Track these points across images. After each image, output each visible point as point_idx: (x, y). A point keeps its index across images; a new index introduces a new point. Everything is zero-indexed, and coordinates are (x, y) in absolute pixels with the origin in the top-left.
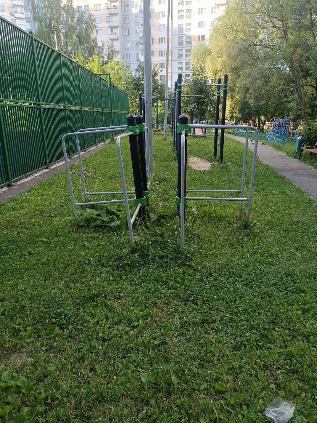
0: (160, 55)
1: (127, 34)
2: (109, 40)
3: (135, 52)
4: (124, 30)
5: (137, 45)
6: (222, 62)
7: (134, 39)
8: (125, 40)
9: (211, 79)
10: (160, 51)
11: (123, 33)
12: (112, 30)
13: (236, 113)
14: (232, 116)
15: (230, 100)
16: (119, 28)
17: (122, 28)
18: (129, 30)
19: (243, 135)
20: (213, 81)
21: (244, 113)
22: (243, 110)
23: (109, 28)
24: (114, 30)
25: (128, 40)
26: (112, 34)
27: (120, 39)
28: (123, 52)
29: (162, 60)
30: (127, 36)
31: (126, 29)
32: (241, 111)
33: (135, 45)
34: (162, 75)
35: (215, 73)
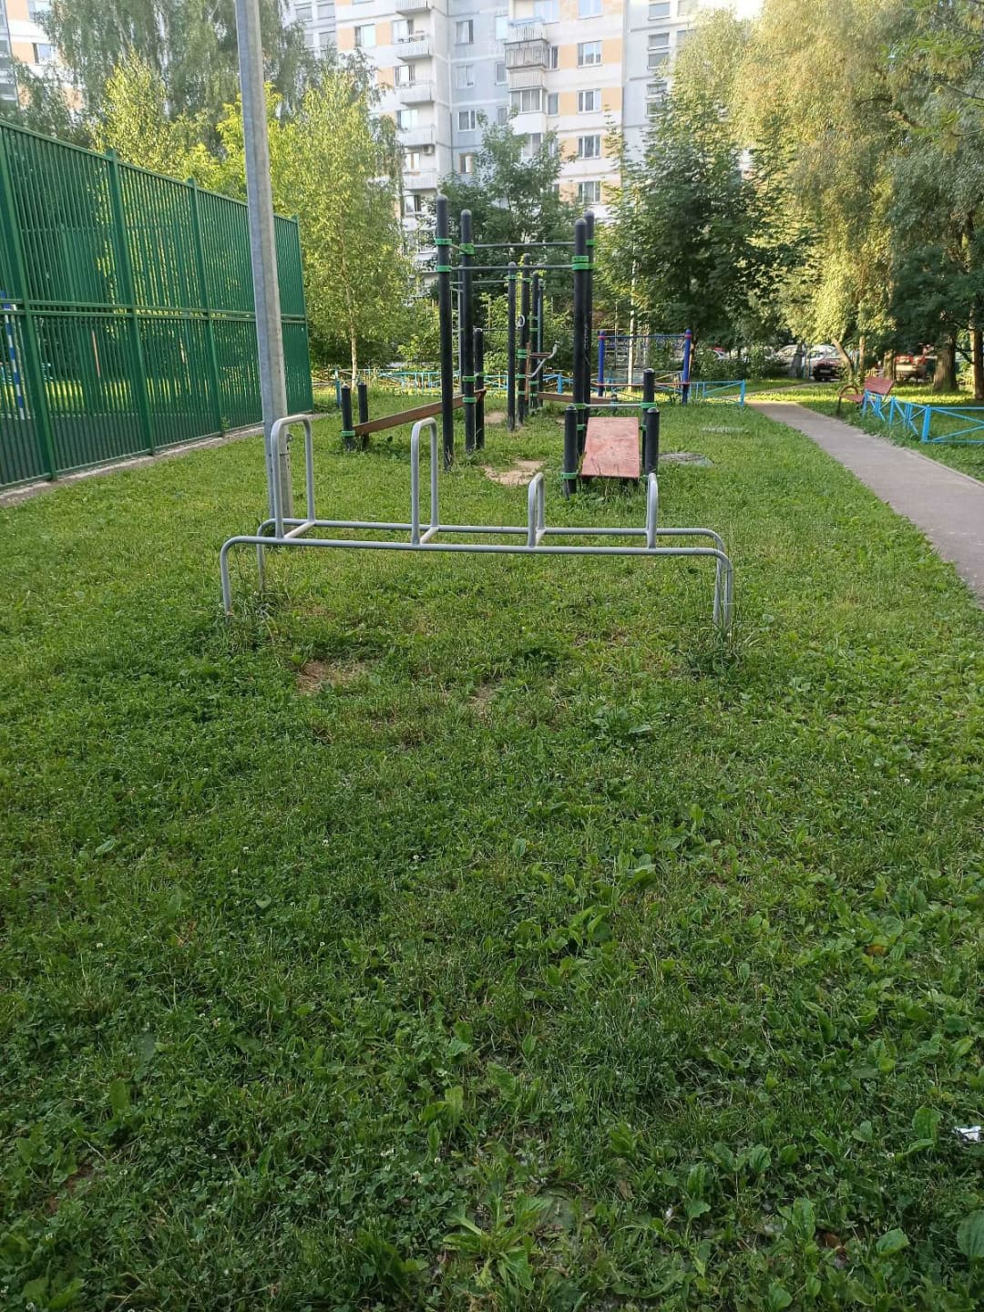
0: (581, 109)
1: (465, 38)
2: (401, 63)
3: (494, 101)
4: (453, 21)
5: (500, 76)
6: (810, 70)
7: (491, 56)
8: (455, 60)
9: (752, 152)
10: (581, 95)
11: (449, 35)
12: (410, 22)
13: (869, 314)
14: (852, 328)
15: (844, 252)
16: (434, 16)
17: (448, 16)
18: (471, 23)
19: (917, 438)
20: (758, 160)
21: (913, 315)
22: (910, 297)
23: (400, 17)
24: (419, 25)
25: (472, 59)
26: (410, 40)
27: (437, 55)
28: (451, 105)
29: (589, 126)
30: (465, 44)
31: (459, 19)
32: (900, 303)
33: (492, 75)
34: (588, 184)
35: (774, 125)
